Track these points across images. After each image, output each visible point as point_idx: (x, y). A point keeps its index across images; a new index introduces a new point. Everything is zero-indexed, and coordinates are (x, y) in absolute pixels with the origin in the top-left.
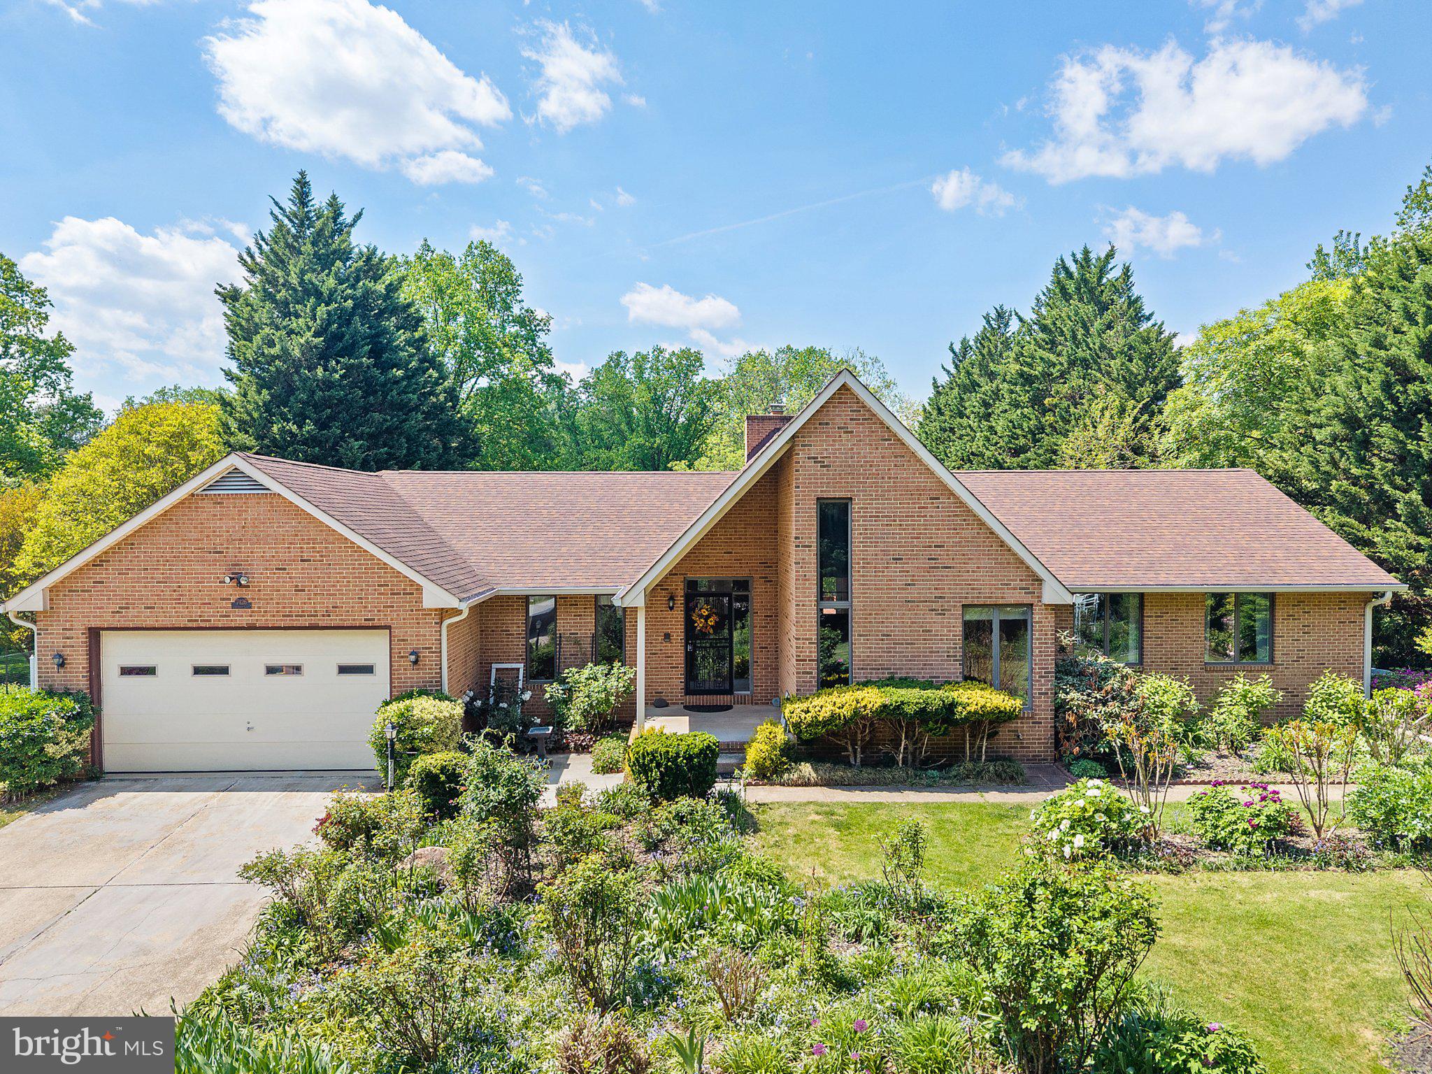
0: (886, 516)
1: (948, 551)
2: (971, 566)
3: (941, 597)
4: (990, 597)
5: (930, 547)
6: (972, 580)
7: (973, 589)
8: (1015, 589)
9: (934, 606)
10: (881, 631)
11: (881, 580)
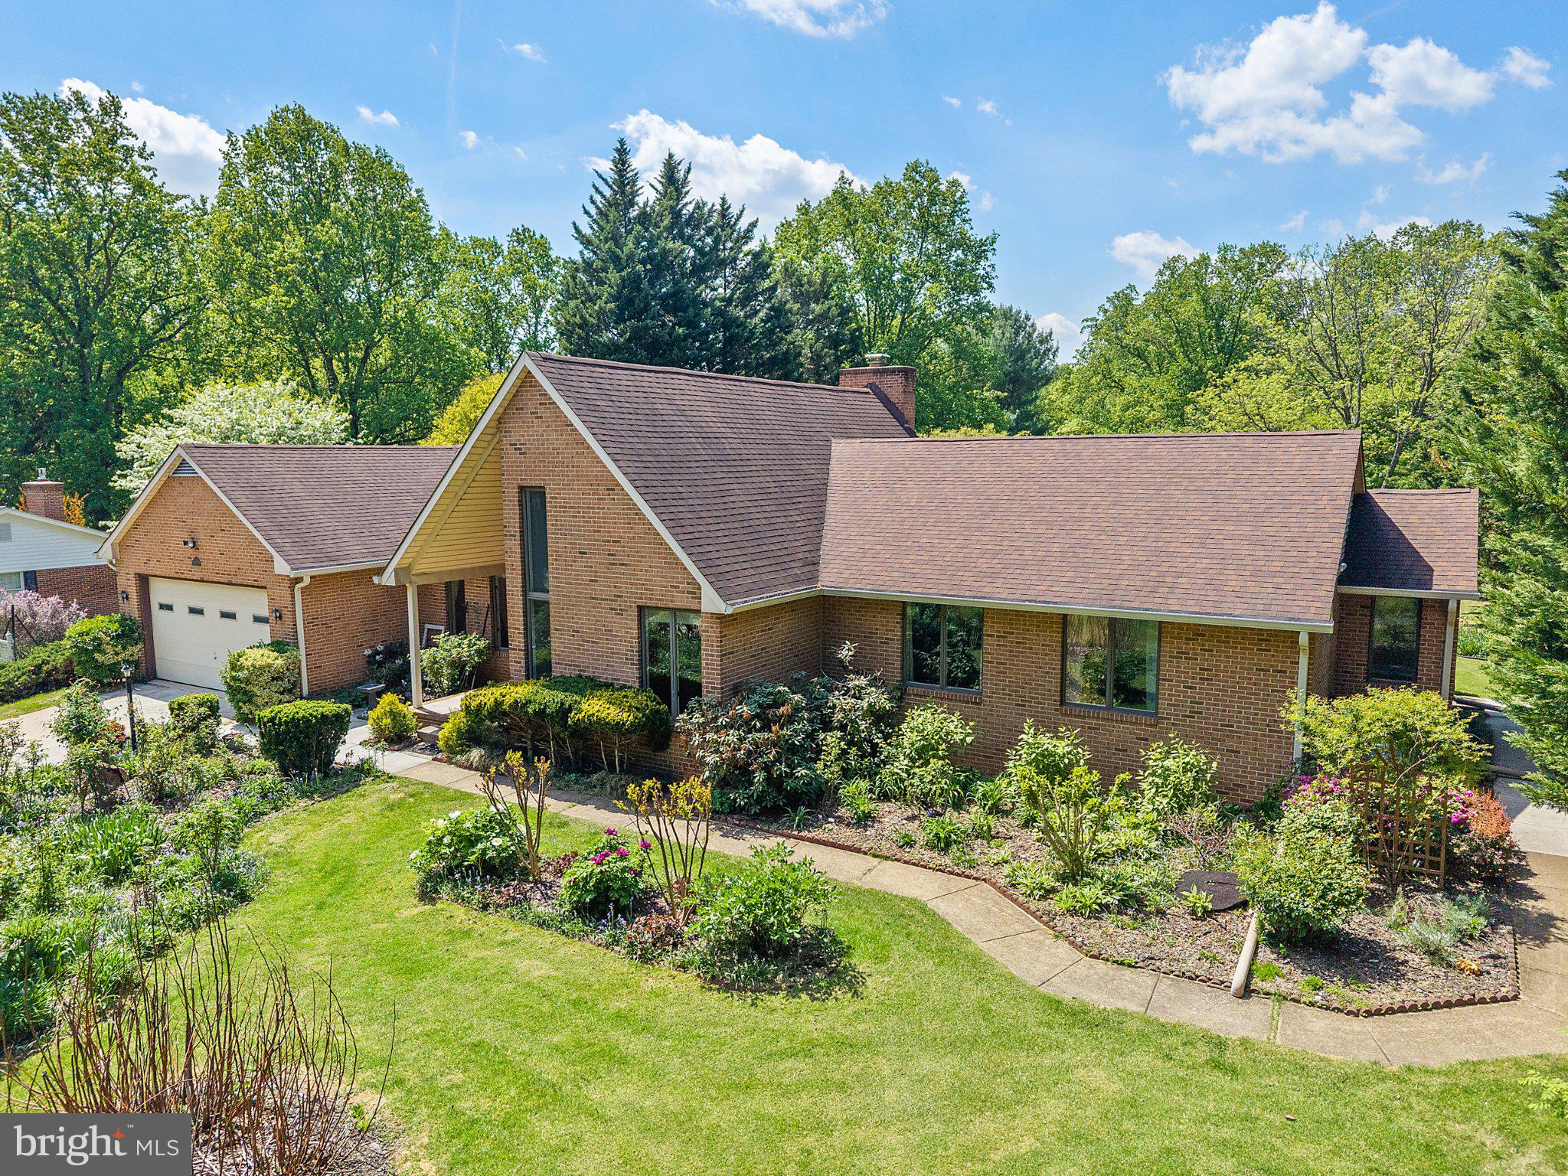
0: (572, 507)
1: (624, 547)
2: (645, 565)
3: (619, 596)
4: (661, 600)
5: (609, 541)
6: (646, 580)
7: (646, 589)
8: (683, 592)
9: (615, 605)
10: (572, 627)
11: (570, 575)
